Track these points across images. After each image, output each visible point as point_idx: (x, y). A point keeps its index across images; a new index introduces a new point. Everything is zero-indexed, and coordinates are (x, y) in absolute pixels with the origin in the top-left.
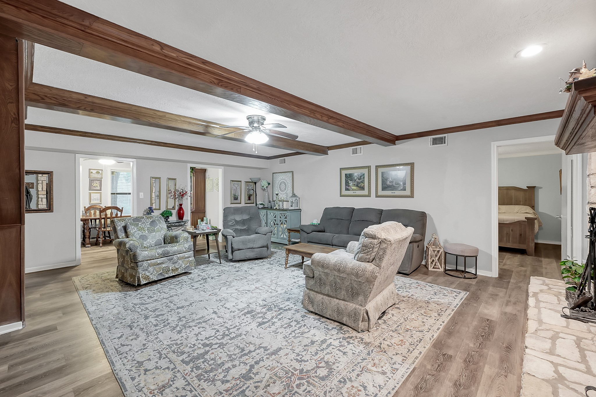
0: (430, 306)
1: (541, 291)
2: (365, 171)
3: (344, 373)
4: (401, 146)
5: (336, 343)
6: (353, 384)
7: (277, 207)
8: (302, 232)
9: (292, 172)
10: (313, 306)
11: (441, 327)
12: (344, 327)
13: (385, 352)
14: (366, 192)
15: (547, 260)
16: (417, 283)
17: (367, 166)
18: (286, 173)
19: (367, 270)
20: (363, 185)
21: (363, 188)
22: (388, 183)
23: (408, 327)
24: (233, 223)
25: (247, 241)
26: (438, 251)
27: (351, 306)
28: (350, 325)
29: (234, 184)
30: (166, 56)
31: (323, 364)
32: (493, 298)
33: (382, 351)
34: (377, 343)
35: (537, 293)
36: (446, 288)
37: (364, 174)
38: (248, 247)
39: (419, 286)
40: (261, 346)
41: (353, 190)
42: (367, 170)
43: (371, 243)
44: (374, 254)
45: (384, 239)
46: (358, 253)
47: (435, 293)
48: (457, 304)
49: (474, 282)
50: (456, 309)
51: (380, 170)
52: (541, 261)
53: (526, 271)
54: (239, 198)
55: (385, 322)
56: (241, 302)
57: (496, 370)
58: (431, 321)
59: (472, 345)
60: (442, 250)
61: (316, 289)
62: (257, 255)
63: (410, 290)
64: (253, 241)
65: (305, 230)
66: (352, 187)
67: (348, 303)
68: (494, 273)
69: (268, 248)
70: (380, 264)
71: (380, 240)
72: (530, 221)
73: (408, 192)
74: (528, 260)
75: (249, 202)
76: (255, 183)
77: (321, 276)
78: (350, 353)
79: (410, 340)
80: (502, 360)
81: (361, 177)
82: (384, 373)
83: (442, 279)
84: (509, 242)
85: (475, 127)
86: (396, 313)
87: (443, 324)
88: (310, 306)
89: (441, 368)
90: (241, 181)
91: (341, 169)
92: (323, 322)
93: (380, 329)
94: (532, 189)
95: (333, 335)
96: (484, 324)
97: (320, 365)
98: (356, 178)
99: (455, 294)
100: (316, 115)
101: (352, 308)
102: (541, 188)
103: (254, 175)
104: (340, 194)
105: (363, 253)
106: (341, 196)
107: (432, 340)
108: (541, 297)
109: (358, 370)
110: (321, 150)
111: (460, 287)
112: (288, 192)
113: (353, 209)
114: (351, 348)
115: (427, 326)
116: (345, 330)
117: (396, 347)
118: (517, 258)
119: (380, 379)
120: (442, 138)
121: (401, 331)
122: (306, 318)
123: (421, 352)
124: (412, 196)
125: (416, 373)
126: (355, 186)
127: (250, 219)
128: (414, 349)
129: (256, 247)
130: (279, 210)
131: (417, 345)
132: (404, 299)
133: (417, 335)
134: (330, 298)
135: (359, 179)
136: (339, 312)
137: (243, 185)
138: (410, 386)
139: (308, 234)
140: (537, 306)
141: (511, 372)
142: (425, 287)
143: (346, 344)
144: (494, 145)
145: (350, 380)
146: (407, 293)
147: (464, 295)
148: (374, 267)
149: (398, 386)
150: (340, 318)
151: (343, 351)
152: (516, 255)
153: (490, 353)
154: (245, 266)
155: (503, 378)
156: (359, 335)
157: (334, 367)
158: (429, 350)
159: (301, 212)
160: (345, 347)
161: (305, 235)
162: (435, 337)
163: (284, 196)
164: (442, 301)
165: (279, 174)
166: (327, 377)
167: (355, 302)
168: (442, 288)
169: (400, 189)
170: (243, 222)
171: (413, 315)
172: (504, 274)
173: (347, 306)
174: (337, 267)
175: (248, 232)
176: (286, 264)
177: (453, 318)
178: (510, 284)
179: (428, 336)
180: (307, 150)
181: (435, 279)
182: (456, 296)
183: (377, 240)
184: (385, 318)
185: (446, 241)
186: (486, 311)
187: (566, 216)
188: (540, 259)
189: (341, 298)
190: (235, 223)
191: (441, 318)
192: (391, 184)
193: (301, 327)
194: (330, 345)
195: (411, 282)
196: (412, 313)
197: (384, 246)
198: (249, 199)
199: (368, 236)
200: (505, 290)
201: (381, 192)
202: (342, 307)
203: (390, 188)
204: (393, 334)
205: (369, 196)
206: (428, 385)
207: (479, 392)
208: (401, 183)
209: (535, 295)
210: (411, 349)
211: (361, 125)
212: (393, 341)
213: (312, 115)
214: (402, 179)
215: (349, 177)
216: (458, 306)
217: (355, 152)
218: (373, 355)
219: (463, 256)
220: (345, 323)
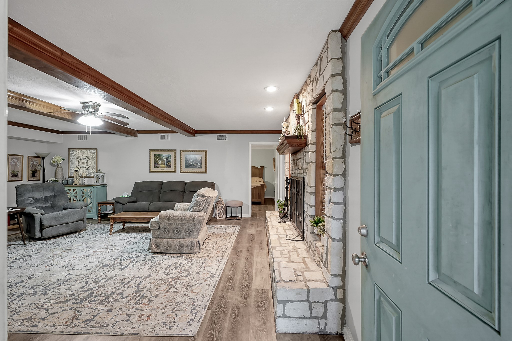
0: (225, 235)
1: (271, 216)
2: (172, 154)
3: (197, 271)
4: (199, 138)
5: (185, 262)
6: (203, 273)
7: (76, 182)
8: (117, 204)
9: (96, 149)
10: (159, 249)
11: (234, 242)
12: (184, 255)
13: (212, 258)
14: (172, 169)
15: (269, 206)
16: (214, 226)
17: (173, 150)
18: (88, 150)
19: (200, 216)
20: (170, 163)
21: (170, 166)
22: (190, 163)
23: (218, 246)
24: (32, 201)
25: (60, 217)
26: (222, 206)
27: (189, 240)
28: (188, 252)
29: (12, 159)
30: (63, 60)
31: (183, 271)
32: (251, 226)
33: (211, 258)
34: (207, 256)
35: (270, 217)
36: (230, 226)
37: (171, 156)
38: (62, 222)
39: (215, 227)
40: (134, 277)
41: (161, 167)
42: (173, 152)
43: (202, 200)
44: (203, 206)
45: (209, 197)
46: (192, 207)
47: (225, 229)
48: (237, 232)
49: (241, 221)
50: (237, 234)
51: (183, 153)
52: (267, 207)
53: (262, 212)
54: (20, 175)
55: (206, 247)
56: (89, 262)
57: (259, 250)
58: (228, 241)
59: (248, 245)
60: (224, 206)
61: (162, 236)
62: (72, 230)
63: (212, 230)
64: (67, 216)
65: (121, 201)
66: (161, 165)
67: (187, 239)
68: (250, 215)
69: (83, 222)
70: (207, 211)
71: (207, 197)
72: (263, 186)
73: (203, 170)
74: (262, 207)
75: (33, 179)
76: (43, 158)
77: (165, 227)
78: (195, 263)
79: (222, 250)
80: (260, 247)
81: (169, 157)
82: (216, 265)
83: (226, 222)
84: (254, 199)
85: (241, 132)
86: (210, 242)
87: (234, 241)
88: (157, 249)
89: (238, 256)
90: (22, 156)
91: (150, 150)
92: (169, 256)
93: (205, 250)
94: (262, 168)
95: (180, 259)
96: (251, 236)
97: (181, 272)
98: (164, 158)
99: (235, 227)
100: (153, 113)
101: (189, 241)
102: (266, 167)
103: (42, 150)
104: (150, 171)
105: (196, 207)
106: (150, 172)
107: (232, 247)
108: (271, 217)
109: (203, 268)
110: (133, 133)
111: (236, 224)
112: (90, 168)
113: (163, 182)
114: (194, 261)
115: (227, 243)
116: (185, 255)
117: (216, 254)
118: (258, 207)
119: (215, 267)
120: (223, 136)
121: (216, 248)
122: (155, 257)
123: (228, 253)
124: (206, 172)
125: (229, 260)
126: (163, 164)
127: (55, 196)
128: (225, 253)
129: (71, 221)
130: (80, 186)
131: (226, 251)
132: (211, 235)
133: (224, 248)
134: (173, 239)
135: (167, 159)
136: (180, 246)
137: (25, 159)
138: (229, 265)
139: (123, 204)
140: (271, 221)
141: (263, 249)
142: (219, 227)
143: (190, 260)
144: (250, 144)
145: (201, 272)
146: (211, 232)
147: (239, 227)
148: (203, 213)
149: (224, 267)
150: (181, 250)
151: (191, 263)
152: (257, 205)
153: (255, 246)
154: (61, 240)
155: (261, 252)
156: (195, 255)
157: (190, 270)
158: (232, 251)
159: (107, 186)
160: (190, 262)
161: (121, 206)
162: (232, 246)
163: (84, 172)
164: (230, 232)
165: (77, 150)
166: (188, 275)
167: (191, 238)
168: (228, 226)
169: (198, 167)
170: (46, 199)
171: (219, 240)
172: (254, 215)
173: (185, 241)
174: (180, 217)
175: (53, 208)
176: (110, 231)
177: (237, 238)
178: (257, 219)
179: (229, 247)
180: (118, 131)
181: (222, 222)
182: (236, 228)
183: (205, 198)
184: (204, 245)
185: (226, 200)
186: (250, 232)
187: (277, 182)
188: (267, 206)
189: (181, 238)
190: (33, 200)
191: (232, 238)
192: (192, 163)
193: (156, 262)
194: (181, 263)
195: (210, 226)
196: (218, 240)
197: (209, 200)
198: (34, 175)
199: (199, 196)
200: (255, 222)
201: (184, 169)
202: (182, 242)
203: (191, 167)
204: (213, 250)
205: (175, 172)
206: (236, 262)
207: (254, 258)
208: (199, 163)
209: (269, 217)
210: (224, 253)
211: (178, 122)
212: (214, 253)
213: (151, 113)
214: (199, 161)
215: (158, 157)
216: (238, 232)
217: (163, 138)
218: (207, 260)
219: (236, 207)
220: (184, 252)
